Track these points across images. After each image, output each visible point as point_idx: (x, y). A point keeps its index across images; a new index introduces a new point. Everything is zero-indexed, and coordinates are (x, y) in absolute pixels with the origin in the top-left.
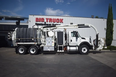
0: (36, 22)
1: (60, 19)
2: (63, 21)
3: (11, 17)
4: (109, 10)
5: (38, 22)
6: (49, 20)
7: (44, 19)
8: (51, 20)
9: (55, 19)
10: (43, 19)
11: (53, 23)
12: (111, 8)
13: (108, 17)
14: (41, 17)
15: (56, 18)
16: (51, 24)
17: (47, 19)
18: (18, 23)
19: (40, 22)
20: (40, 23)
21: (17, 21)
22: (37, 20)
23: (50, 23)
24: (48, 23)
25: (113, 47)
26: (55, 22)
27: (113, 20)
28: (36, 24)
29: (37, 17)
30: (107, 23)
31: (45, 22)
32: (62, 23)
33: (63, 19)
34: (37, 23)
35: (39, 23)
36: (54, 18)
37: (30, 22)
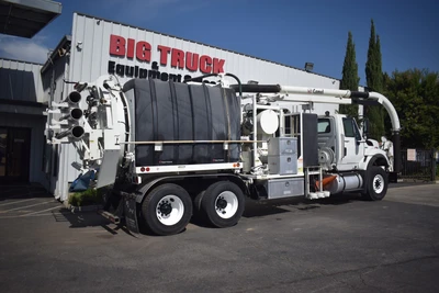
0: (113, 59)
2: (224, 67)
5: (122, 57)
9: (196, 56)
10: (145, 49)
11: (186, 72)
19: (130, 58)
23: (176, 72)
28: (111, 64)
29: (117, 33)
33: (222, 62)
35: (124, 62)
37: (79, 50)
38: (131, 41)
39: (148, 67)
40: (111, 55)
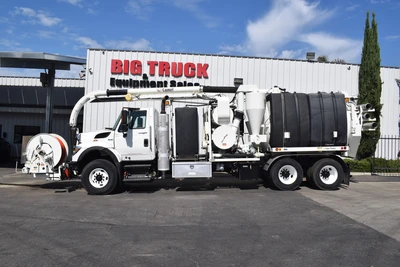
0: (114, 76)
1: (199, 65)
2: (208, 71)
3: (24, 55)
4: (367, 34)
5: (120, 73)
6: (157, 68)
7: (140, 66)
8: (164, 67)
9: (181, 64)
10: (137, 65)
11: (171, 78)
12: (374, 26)
13: (363, 59)
14: (131, 57)
15: (185, 59)
16: (166, 82)
17: (152, 65)
18: (47, 79)
19: (127, 74)
20: (127, 78)
21: (43, 71)
22: (117, 66)
23: (163, 79)
24: (157, 78)
25: (382, 161)
26: (181, 76)
27: (382, 69)
28: (112, 80)
29: (116, 58)
30: (360, 77)
31: (145, 76)
32: (206, 77)
33: (207, 66)
34: (116, 77)
35: (122, 77)
36: (177, 61)
37: (91, 73)
38: (127, 62)
39: (140, 78)
40: (113, 73)
